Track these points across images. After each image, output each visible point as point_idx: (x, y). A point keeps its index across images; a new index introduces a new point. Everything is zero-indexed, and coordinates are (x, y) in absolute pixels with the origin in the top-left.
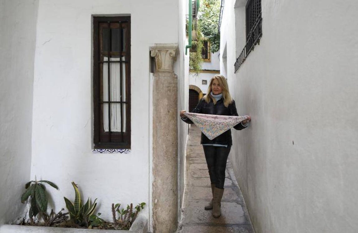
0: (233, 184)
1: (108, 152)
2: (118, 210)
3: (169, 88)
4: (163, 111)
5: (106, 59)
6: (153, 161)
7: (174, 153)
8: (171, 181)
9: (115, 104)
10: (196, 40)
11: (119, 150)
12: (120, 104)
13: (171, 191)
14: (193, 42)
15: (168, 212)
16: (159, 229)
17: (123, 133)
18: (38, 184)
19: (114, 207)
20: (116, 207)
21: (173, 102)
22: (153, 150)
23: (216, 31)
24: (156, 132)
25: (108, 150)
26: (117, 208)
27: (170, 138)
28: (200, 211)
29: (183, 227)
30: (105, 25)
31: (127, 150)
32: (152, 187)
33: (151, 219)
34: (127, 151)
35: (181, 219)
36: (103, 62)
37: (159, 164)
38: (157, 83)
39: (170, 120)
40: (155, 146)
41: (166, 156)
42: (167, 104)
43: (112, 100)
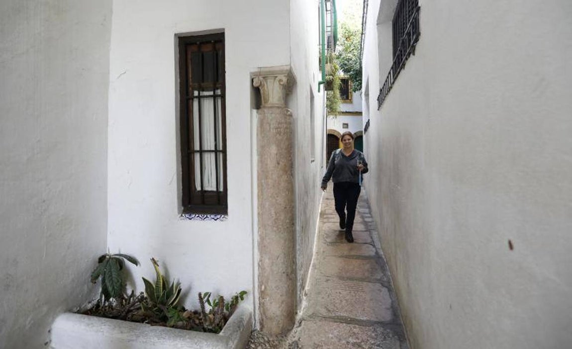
0: (377, 253)
1: (199, 218)
2: (208, 301)
3: (279, 130)
4: (271, 163)
5: (196, 93)
6: (258, 232)
7: (288, 221)
8: (284, 261)
9: (209, 153)
10: (332, 75)
11: (213, 216)
12: (214, 153)
13: (283, 274)
14: (327, 77)
15: (280, 303)
16: (267, 327)
17: (221, 192)
18: (112, 258)
19: (202, 297)
20: (204, 298)
21: (286, 149)
22: (258, 217)
23: (357, 67)
24: (262, 192)
25: (198, 216)
26: (207, 297)
27: (281, 200)
28: (330, 296)
29: (303, 323)
30: (194, 48)
31: (223, 216)
32: (257, 268)
33: (257, 312)
34: (223, 218)
35: (302, 308)
36: (193, 98)
37: (266, 236)
38: (262, 123)
39: (281, 176)
40: (261, 212)
41: (276, 225)
42: (275, 152)
43: (206, 148)
